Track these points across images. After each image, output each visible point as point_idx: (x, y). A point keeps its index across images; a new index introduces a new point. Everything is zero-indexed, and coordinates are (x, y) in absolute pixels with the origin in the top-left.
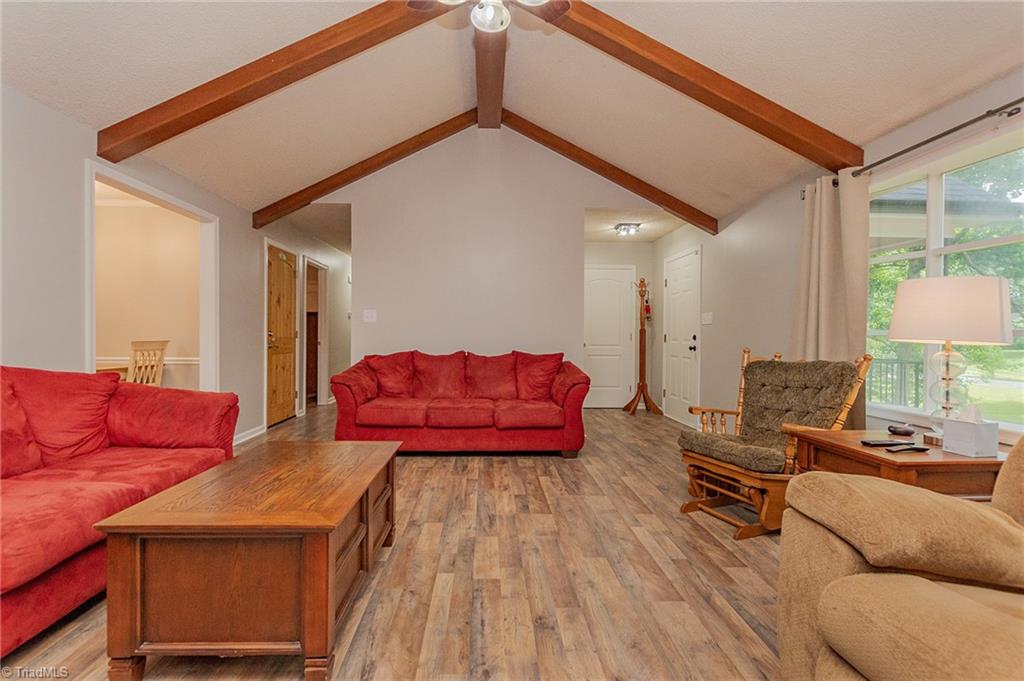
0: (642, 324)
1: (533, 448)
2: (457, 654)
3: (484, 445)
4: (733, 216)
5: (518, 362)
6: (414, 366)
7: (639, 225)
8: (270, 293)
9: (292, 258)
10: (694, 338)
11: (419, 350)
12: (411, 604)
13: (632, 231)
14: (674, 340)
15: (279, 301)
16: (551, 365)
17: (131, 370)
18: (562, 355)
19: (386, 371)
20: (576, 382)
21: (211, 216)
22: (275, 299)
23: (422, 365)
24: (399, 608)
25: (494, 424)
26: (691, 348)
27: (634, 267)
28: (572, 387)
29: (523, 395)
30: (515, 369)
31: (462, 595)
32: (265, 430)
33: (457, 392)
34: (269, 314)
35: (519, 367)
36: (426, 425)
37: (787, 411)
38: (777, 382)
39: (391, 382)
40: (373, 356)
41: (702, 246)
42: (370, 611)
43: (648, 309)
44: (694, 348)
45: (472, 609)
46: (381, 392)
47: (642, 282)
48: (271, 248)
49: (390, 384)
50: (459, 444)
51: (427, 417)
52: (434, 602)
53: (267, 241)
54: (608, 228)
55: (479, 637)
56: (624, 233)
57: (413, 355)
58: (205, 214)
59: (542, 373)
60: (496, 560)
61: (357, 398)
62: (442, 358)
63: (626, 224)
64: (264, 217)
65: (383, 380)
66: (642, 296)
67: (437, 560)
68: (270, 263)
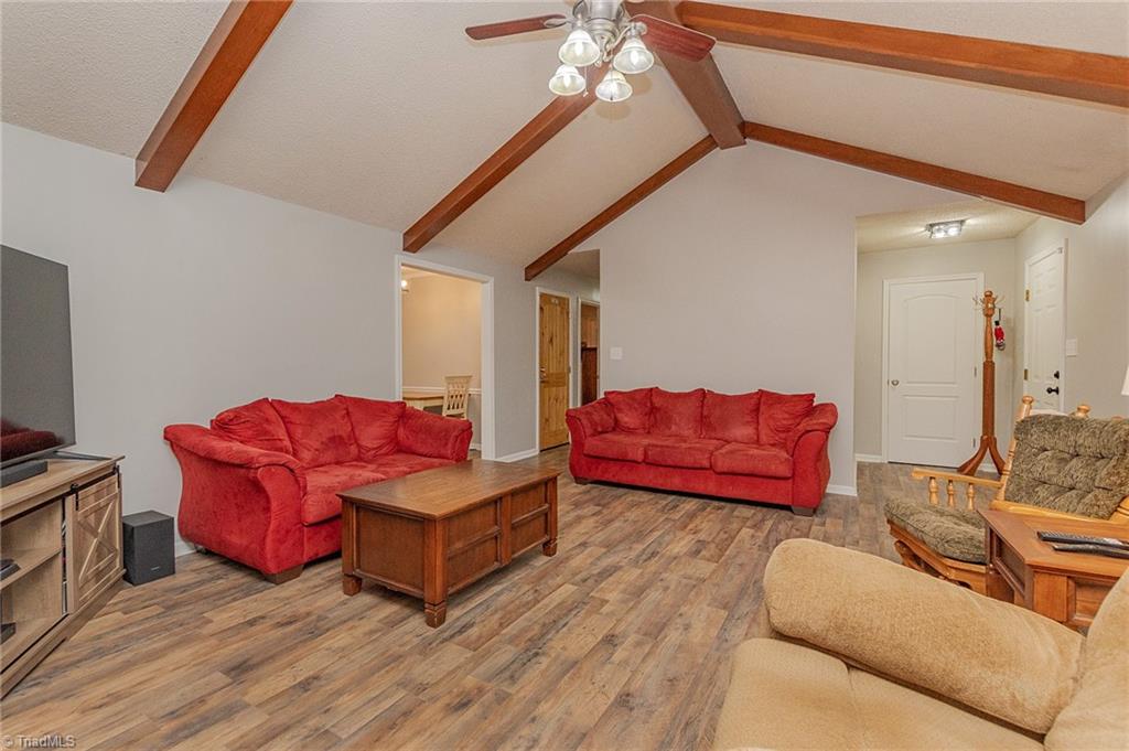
0: (988, 354)
1: (756, 498)
2: (529, 636)
3: (700, 488)
4: (1103, 195)
5: (760, 402)
6: (652, 403)
7: (962, 222)
8: (542, 334)
9: (563, 302)
10: (1057, 375)
11: (660, 388)
12: (530, 597)
13: (953, 231)
14: (1036, 377)
15: (551, 340)
16: (800, 408)
17: (446, 398)
18: (813, 395)
19: (622, 407)
20: (809, 429)
21: (486, 278)
22: (547, 339)
23: (658, 402)
24: (518, 598)
25: (711, 468)
26: (1050, 391)
27: (982, 275)
28: (803, 434)
29: (764, 438)
30: (757, 410)
31: (570, 602)
32: (537, 453)
33: (691, 431)
34: (541, 354)
35: (762, 408)
36: (644, 461)
37: (1071, 489)
38: (1061, 445)
39: (627, 419)
40: (613, 392)
41: (1067, 240)
42: (498, 595)
43: (999, 334)
44: (1057, 391)
45: (566, 615)
46: (617, 427)
47: (989, 296)
48: (542, 295)
49: (626, 419)
50: (676, 482)
51: (646, 454)
52: (546, 601)
53: (538, 290)
54: (918, 230)
55: (553, 632)
56: (940, 235)
57: (651, 393)
58: (480, 276)
59: (786, 416)
60: (622, 586)
61: (587, 430)
62: (679, 396)
63: (942, 223)
64: (534, 270)
65: (619, 415)
66: (988, 316)
67: (574, 575)
68: (541, 309)
